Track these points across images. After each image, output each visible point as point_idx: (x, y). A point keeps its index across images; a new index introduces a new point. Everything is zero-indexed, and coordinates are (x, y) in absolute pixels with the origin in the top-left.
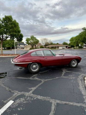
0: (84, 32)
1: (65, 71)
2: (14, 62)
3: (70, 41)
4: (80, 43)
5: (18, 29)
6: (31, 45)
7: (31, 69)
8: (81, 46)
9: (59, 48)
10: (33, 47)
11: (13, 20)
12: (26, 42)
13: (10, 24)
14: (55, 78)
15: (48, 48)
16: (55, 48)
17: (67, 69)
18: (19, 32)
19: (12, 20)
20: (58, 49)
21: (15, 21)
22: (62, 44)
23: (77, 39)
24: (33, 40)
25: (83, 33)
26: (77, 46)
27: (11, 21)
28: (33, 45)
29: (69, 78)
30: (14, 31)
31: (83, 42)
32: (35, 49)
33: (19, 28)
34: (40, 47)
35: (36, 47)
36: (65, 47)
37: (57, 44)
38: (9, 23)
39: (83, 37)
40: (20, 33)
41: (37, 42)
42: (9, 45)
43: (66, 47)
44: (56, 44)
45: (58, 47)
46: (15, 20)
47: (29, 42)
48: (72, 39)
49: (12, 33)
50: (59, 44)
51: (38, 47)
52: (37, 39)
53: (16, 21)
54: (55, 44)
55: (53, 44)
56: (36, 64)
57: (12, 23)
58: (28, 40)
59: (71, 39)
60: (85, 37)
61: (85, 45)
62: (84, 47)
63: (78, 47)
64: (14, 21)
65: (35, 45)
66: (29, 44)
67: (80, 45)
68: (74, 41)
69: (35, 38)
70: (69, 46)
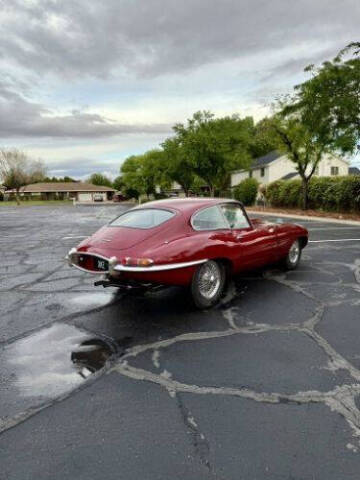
3: (123, 170)
7: (200, 289)
9: (78, 199)
15: (28, 197)
16: (61, 196)
20: (76, 203)
22: (87, 182)
26: (148, 193)
36: (104, 196)
37: (67, 180)
39: (179, 159)
43: (110, 194)
44: (61, 181)
45: (74, 194)
48: (130, 166)
50: (74, 181)
54: (54, 180)
55: (48, 180)
59: (126, 163)
63: (151, 196)
67: (158, 190)
68: (139, 172)
70: (118, 193)
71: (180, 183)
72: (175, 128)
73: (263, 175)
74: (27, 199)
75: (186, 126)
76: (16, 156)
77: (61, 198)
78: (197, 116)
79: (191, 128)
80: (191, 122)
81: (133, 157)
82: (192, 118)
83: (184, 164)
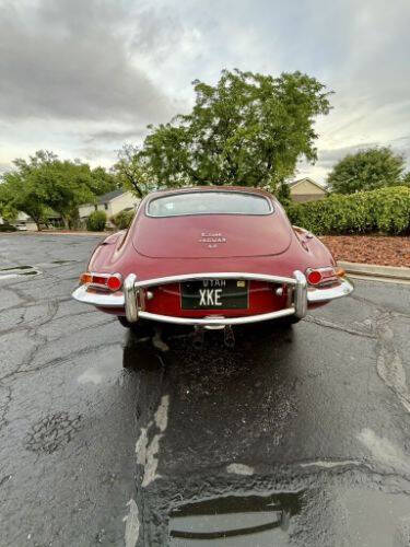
62: (22, 228)
71: (28, 214)
72: (17, 163)
73: (106, 208)
75: (29, 162)
79: (33, 164)
80: (34, 160)
82: (34, 156)
83: (33, 196)
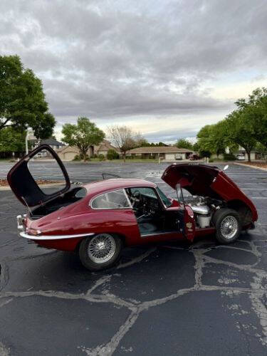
0: (241, 112)
1: (204, 260)
2: (29, 234)
3: (199, 136)
4: (228, 143)
5: (38, 100)
6: (79, 145)
7: (91, 255)
8: (231, 154)
9: (164, 158)
10: (84, 151)
11: (23, 72)
12: (63, 136)
13: (12, 82)
14: (175, 296)
15: (133, 156)
16: (154, 156)
17: (206, 251)
18: (43, 108)
19: (21, 69)
20: (163, 161)
21: (30, 74)
22: (174, 146)
23: (218, 133)
24: (85, 131)
25: (238, 117)
26: (218, 153)
27: (18, 73)
28: (86, 147)
29: (222, 293)
30: (26, 106)
31: (238, 141)
32: (91, 157)
33: (42, 96)
34: (106, 153)
35: (95, 153)
36: (184, 156)
37: (161, 144)
38: (9, 80)
39: (238, 128)
40: (46, 113)
41: (98, 137)
42: (9, 145)
43: (188, 154)
44: (157, 145)
45: (163, 155)
46: (30, 71)
47: (74, 137)
48: (204, 133)
49: (18, 113)
50: (166, 146)
51: (100, 153)
52: (97, 129)
53: (32, 74)
54: (153, 145)
55: (148, 145)
56: (107, 236)
57: (20, 80)
58: (68, 130)
59: (201, 131)
60: (245, 129)
61: (243, 149)
62: (240, 158)
63: (221, 157)
64: (27, 73)
65: (92, 148)
66: (72, 143)
67: (227, 151)
68: (210, 138)
69: (92, 125)
70: (194, 153)
71: (243, 146)
72: (238, 103)
74: (133, 158)
75: (247, 101)
76: (126, 130)
77: (154, 158)
78: (256, 92)
79: (252, 102)
80: (252, 97)
81: (208, 126)
82: (252, 94)
